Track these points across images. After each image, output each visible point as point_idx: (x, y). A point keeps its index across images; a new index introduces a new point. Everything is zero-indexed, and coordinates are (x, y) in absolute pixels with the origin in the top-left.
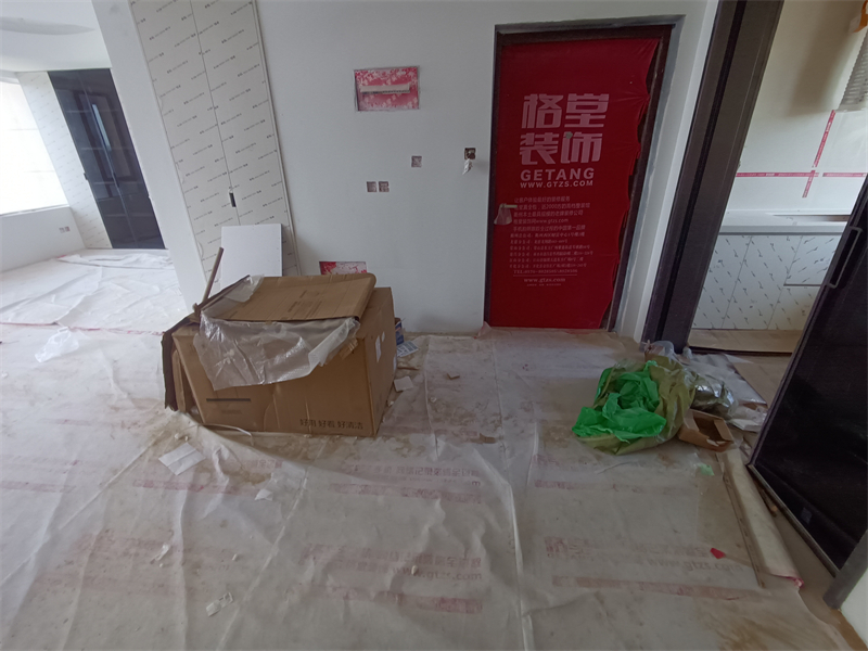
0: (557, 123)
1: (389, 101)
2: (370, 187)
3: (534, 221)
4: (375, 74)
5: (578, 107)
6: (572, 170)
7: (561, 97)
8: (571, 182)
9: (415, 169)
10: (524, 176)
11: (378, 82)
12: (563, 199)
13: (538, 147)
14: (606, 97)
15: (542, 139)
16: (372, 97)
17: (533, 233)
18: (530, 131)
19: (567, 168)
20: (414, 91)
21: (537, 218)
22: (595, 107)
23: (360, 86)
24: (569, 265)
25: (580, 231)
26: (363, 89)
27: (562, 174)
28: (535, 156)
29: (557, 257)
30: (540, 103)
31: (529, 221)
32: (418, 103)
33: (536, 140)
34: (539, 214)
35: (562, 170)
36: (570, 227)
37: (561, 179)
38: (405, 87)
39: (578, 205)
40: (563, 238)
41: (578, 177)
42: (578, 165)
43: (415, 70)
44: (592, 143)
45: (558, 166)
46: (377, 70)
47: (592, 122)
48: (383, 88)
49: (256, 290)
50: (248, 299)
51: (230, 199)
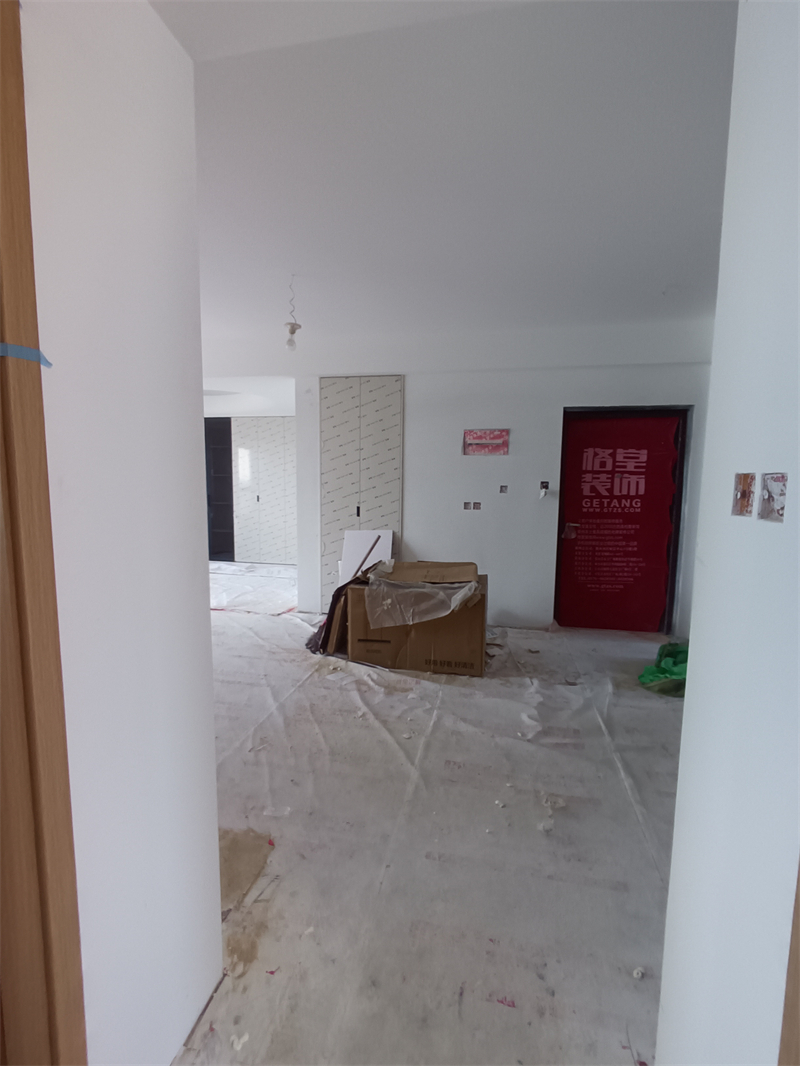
0: (609, 467)
1: (487, 449)
2: (466, 505)
3: (595, 537)
4: (478, 433)
5: (625, 458)
6: (624, 501)
7: (611, 451)
8: (623, 509)
9: (503, 494)
10: (585, 503)
11: (480, 437)
12: (617, 521)
13: (595, 483)
14: (645, 452)
15: (598, 478)
16: (475, 446)
17: (594, 547)
18: (589, 472)
19: (620, 498)
20: (506, 444)
21: (597, 535)
22: (638, 458)
23: (467, 439)
24: (625, 574)
25: (633, 547)
26: (469, 442)
27: (615, 502)
28: (593, 489)
29: (615, 566)
30: (596, 454)
31: (591, 537)
32: (508, 451)
33: (594, 478)
34: (598, 532)
35: (615, 501)
36: (624, 543)
37: (615, 507)
38: (500, 441)
39: (630, 526)
40: (619, 551)
41: (628, 505)
42: (627, 497)
43: (507, 432)
44: (638, 483)
45: (612, 497)
46: (481, 430)
47: (636, 467)
48: (483, 441)
49: (394, 567)
50: (391, 571)
51: (356, 511)
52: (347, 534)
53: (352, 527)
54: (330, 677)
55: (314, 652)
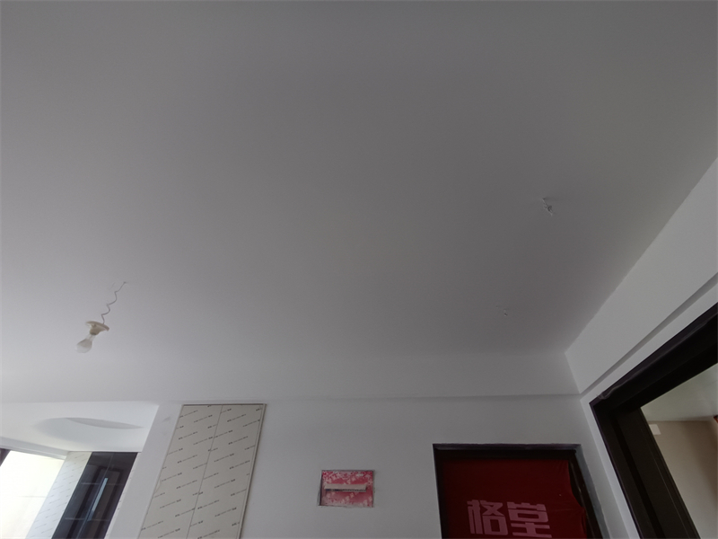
0: (504, 530)
1: (347, 498)
4: (338, 475)
5: (520, 515)
7: (500, 505)
11: (340, 481)
14: (543, 507)
16: (333, 493)
18: (479, 536)
20: (370, 491)
22: (536, 516)
23: (325, 483)
26: (326, 488)
32: (372, 502)
38: (362, 487)
43: (372, 473)
46: (341, 471)
47: (538, 531)
48: (343, 486)
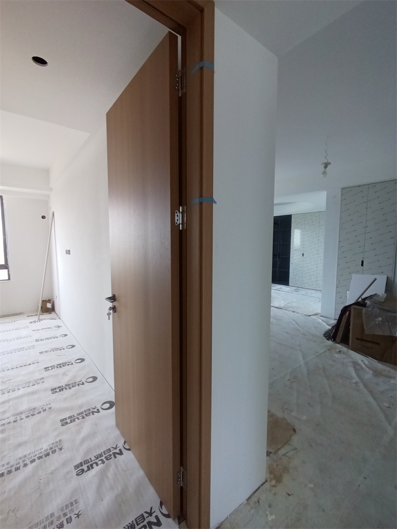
49: (385, 299)
50: (384, 301)
51: (361, 263)
52: (354, 276)
53: (357, 272)
54: (337, 356)
55: (328, 339)
